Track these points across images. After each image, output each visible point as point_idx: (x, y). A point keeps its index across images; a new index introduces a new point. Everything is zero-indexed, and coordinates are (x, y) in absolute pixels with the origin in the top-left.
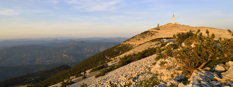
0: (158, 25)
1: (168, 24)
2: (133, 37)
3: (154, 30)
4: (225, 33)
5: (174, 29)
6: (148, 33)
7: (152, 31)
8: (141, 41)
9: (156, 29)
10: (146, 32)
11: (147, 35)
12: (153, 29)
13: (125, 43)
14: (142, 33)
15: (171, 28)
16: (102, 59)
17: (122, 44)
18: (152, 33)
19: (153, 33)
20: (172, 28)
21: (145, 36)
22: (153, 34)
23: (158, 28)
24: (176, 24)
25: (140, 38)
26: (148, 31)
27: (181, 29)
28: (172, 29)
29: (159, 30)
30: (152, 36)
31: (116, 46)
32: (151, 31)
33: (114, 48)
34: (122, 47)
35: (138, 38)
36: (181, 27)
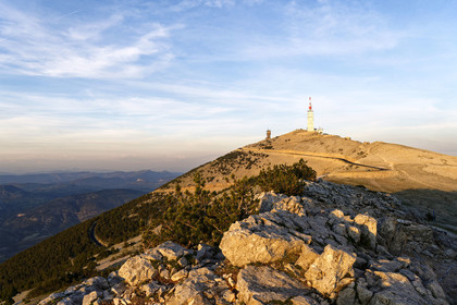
0: (269, 133)
1: (295, 133)
2: (192, 171)
3: (256, 150)
4: (434, 161)
5: (311, 146)
6: (238, 159)
7: (250, 152)
8: (218, 184)
9: (261, 145)
10: (232, 156)
11: (236, 166)
12: (254, 146)
13: (167, 191)
14: (221, 159)
15: (303, 145)
16: (84, 248)
17: (157, 194)
18: (249, 160)
19: (253, 159)
20: (307, 144)
21: (228, 166)
22: (252, 163)
23: (268, 144)
24: (316, 134)
25: (214, 175)
26: (240, 153)
27: (329, 148)
28: (307, 149)
29: (270, 148)
30: (249, 167)
31: (134, 202)
32: (247, 151)
33: (127, 207)
34: (155, 203)
35: (209, 175)
36: (330, 143)
